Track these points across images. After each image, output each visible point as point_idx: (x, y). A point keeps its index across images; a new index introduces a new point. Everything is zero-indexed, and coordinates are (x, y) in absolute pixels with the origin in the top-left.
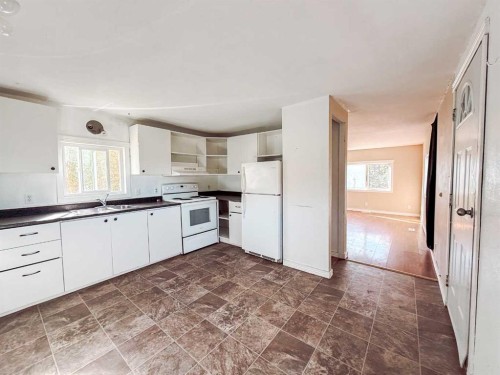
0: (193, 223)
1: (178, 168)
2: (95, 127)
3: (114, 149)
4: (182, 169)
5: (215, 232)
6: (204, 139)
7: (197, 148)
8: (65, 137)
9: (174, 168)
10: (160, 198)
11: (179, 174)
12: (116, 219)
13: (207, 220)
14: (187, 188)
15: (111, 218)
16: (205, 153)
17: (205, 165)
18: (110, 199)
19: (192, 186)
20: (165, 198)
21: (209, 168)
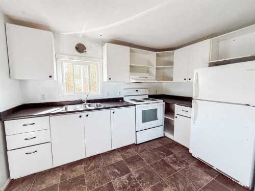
0: (144, 121)
1: (134, 77)
2: (80, 48)
3: (94, 64)
4: (137, 77)
5: (162, 128)
6: (155, 53)
7: (149, 61)
8: (62, 56)
9: (132, 77)
10: (122, 99)
11: (135, 81)
12: (87, 116)
13: (156, 119)
14: (141, 92)
15: (84, 114)
16: (155, 65)
17: (154, 74)
18: (89, 98)
19: (144, 90)
20: (126, 99)
21: (157, 77)
